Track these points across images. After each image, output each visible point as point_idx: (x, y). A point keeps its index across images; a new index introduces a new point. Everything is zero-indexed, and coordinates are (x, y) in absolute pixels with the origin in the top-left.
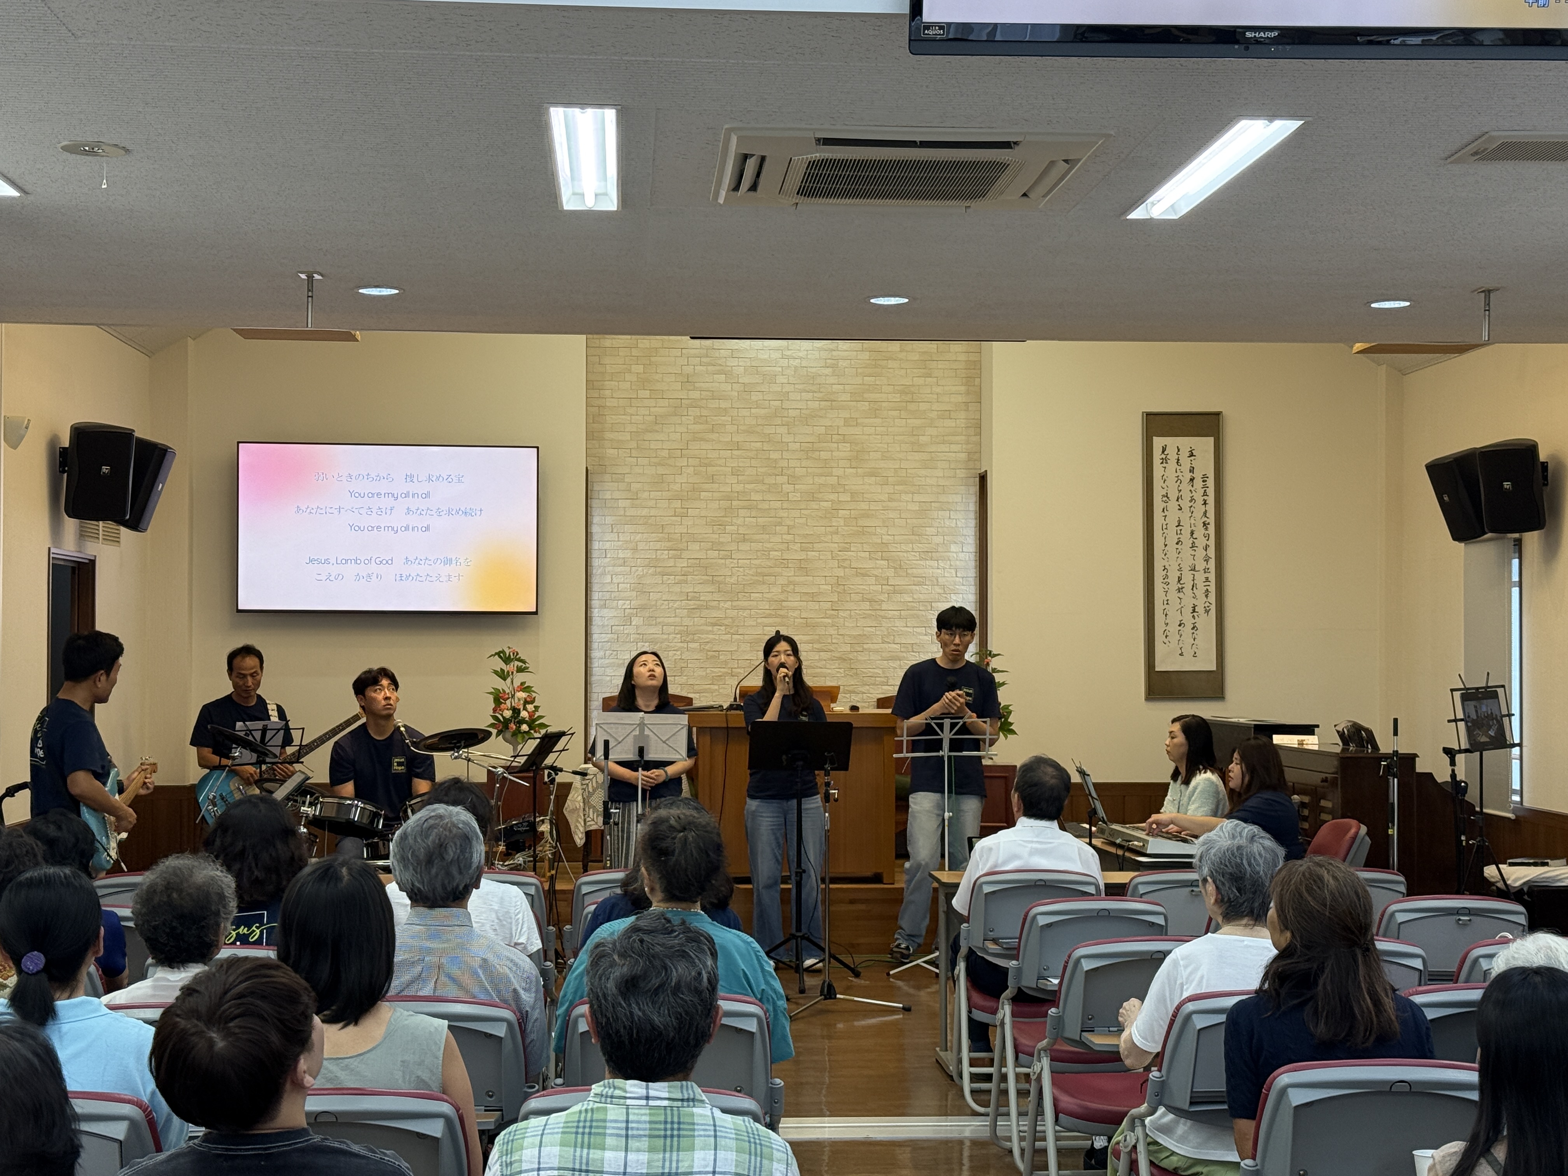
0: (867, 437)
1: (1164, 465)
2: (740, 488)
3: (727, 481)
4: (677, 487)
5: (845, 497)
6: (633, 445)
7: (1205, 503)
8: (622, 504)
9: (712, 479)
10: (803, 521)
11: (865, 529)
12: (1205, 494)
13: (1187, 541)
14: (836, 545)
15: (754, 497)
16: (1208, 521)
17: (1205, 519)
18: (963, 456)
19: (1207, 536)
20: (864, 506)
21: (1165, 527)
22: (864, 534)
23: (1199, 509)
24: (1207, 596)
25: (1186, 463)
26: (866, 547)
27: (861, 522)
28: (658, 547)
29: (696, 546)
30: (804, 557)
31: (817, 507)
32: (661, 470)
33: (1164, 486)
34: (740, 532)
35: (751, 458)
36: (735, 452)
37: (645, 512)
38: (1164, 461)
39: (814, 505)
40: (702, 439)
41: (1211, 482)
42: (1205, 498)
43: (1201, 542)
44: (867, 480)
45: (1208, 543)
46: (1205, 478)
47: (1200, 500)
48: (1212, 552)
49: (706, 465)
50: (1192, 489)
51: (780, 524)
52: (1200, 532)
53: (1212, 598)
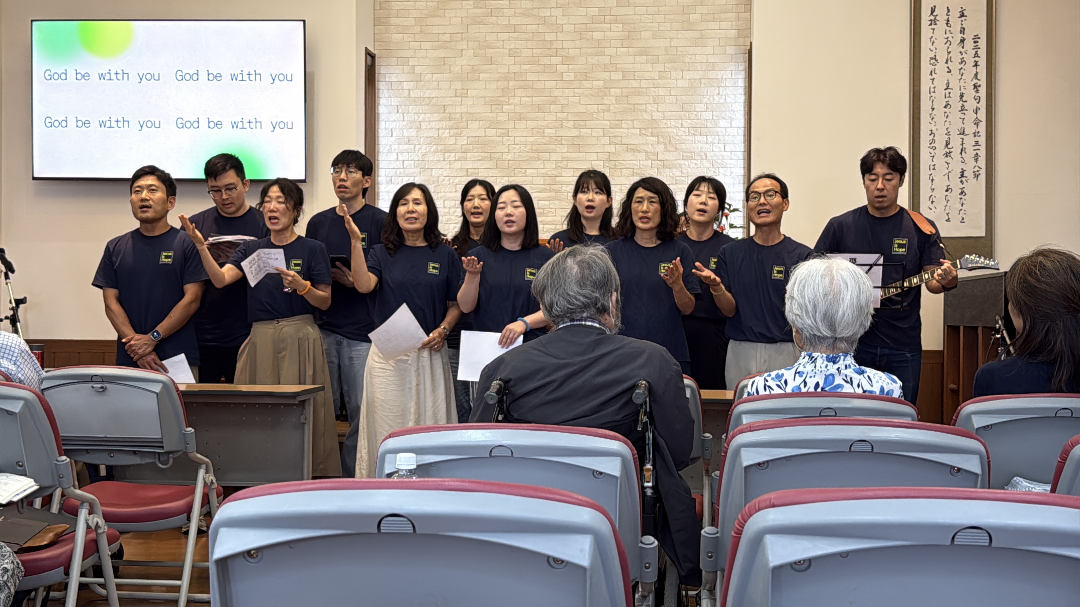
0: (639, 17)
1: (933, 26)
2: (516, 69)
3: (505, 62)
4: (457, 69)
5: (617, 76)
6: (417, 29)
7: (976, 65)
8: (405, 85)
9: (491, 61)
10: (576, 99)
11: (636, 106)
12: (976, 55)
13: (956, 104)
14: (608, 122)
15: (531, 77)
16: (979, 83)
17: (976, 81)
18: (733, 33)
19: (978, 100)
20: (635, 84)
21: (932, 90)
22: (634, 111)
23: (970, 70)
24: (976, 160)
25: (956, 24)
26: (636, 124)
27: (632, 100)
28: (440, 126)
29: (475, 125)
30: (577, 134)
31: (590, 86)
32: (442, 53)
33: (932, 48)
34: (516, 111)
35: (527, 40)
36: (511, 35)
37: (428, 93)
38: (933, 22)
39: (587, 84)
40: (480, 23)
41: (983, 43)
42: (977, 59)
43: (971, 105)
44: (638, 58)
45: (979, 106)
46: (976, 39)
47: (970, 62)
48: (982, 115)
49: (486, 48)
50: (963, 51)
51: (554, 103)
52: (970, 93)
53: (982, 162)
